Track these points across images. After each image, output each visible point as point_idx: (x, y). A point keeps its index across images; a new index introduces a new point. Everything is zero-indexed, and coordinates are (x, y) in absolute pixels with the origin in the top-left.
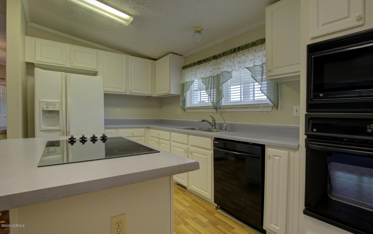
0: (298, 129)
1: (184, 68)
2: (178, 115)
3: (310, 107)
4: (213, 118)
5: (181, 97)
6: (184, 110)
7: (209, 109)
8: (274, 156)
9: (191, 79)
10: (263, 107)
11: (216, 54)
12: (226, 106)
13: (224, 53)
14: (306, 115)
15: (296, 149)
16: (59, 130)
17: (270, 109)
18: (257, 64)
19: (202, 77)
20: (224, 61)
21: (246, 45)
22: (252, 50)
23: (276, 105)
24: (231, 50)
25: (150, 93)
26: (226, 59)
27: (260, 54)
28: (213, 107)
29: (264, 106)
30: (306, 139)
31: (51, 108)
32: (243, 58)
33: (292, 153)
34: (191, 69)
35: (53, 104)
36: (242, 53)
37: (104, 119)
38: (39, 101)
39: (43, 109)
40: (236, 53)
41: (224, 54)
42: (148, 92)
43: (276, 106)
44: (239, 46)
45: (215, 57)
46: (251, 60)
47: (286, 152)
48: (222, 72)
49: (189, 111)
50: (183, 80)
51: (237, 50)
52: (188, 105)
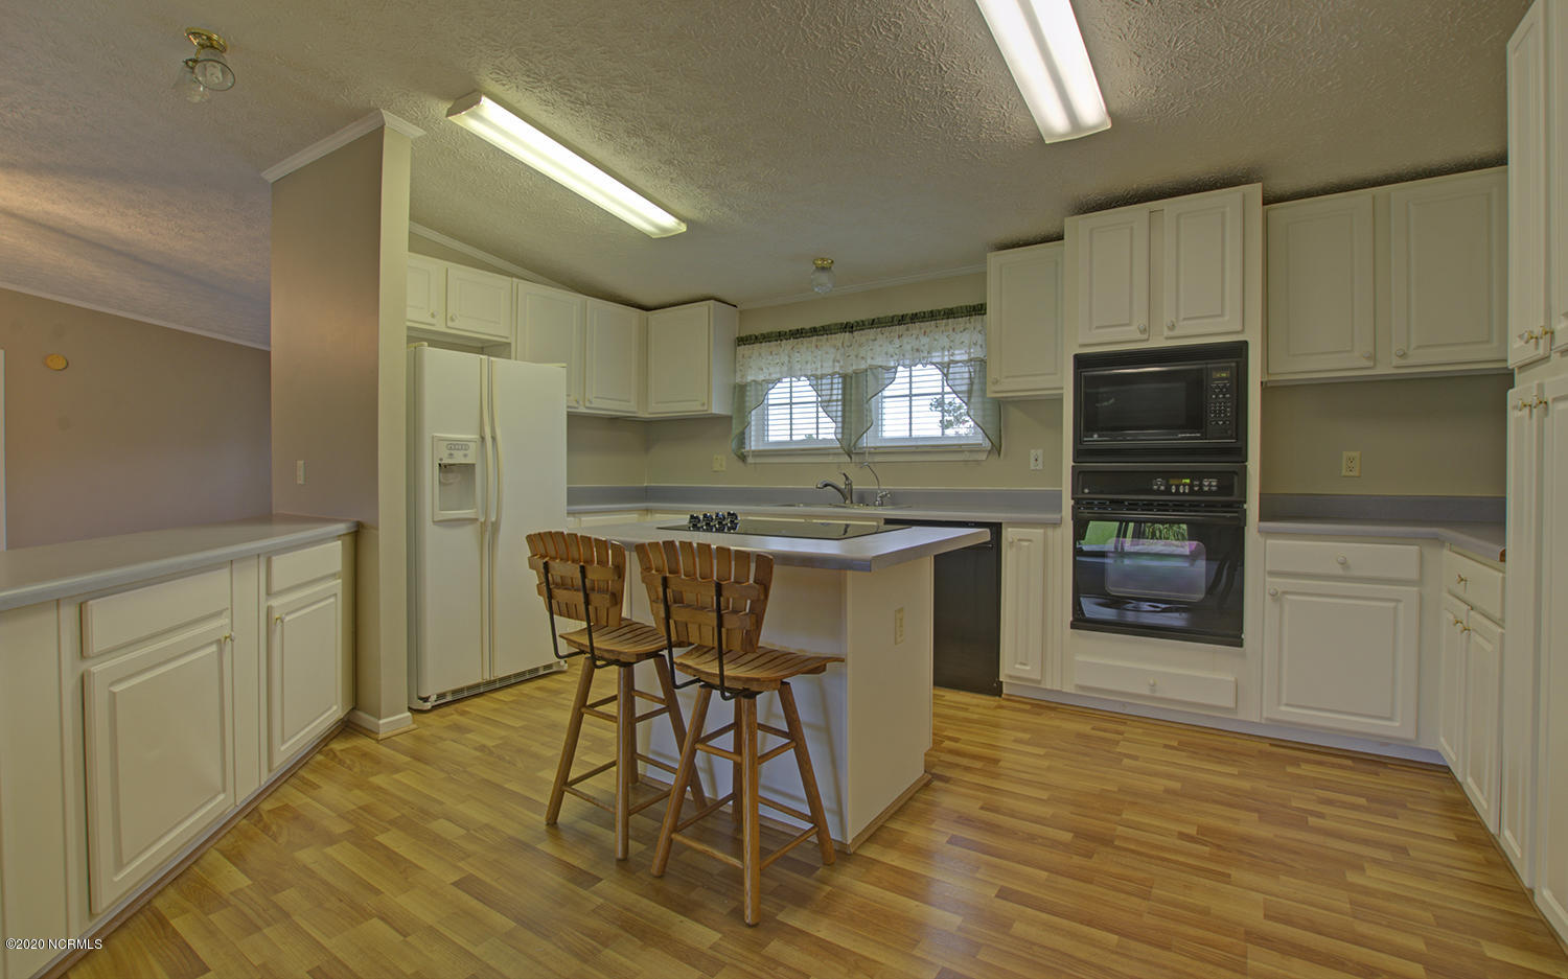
0: (1059, 495)
1: (742, 341)
2: (715, 471)
3: (1080, 453)
4: (847, 478)
5: (734, 421)
6: (743, 458)
7: (829, 454)
8: (1020, 540)
9: (770, 374)
10: (971, 451)
11: (851, 319)
12: (875, 448)
13: (874, 320)
14: (1073, 467)
15: (1056, 524)
16: (473, 520)
17: (983, 457)
18: (958, 358)
19: (809, 374)
20: (875, 340)
21: (932, 312)
22: (947, 325)
23: (997, 445)
24: (893, 317)
25: (635, 409)
26: (880, 336)
27: (966, 337)
28: (841, 451)
29: (973, 449)
30: (1073, 507)
31: (459, 458)
32: (924, 340)
33: (1050, 532)
34: (770, 347)
35: (461, 445)
36: (921, 328)
37: (568, 488)
38: (433, 437)
39: (441, 460)
40: (905, 327)
41: (872, 324)
42: (628, 406)
43: (996, 449)
44: (914, 312)
45: (848, 328)
46: (943, 349)
47: (1040, 531)
48: (872, 368)
49: (758, 460)
50: (742, 377)
51: (908, 320)
52: (753, 445)
